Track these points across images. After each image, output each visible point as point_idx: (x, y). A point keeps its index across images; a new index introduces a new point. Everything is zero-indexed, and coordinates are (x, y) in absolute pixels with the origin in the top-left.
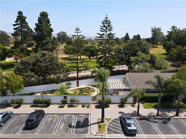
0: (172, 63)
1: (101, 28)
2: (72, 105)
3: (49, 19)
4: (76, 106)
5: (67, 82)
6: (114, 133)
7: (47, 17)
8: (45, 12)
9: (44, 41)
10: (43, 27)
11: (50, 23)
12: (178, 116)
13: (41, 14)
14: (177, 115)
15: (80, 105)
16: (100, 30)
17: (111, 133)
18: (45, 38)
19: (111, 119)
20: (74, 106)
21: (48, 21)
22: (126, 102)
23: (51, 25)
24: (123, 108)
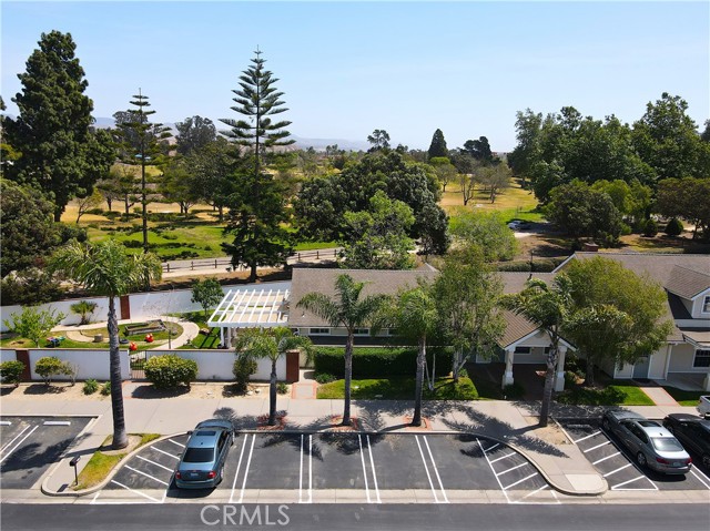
0: (546, 243)
1: (235, 100)
2: (47, 386)
3: (77, 60)
4: (61, 390)
5: (76, 302)
6: (132, 487)
7: (72, 55)
8: (64, 33)
9: (47, 146)
10: (44, 91)
11: (83, 79)
12: (418, 425)
13: (44, 41)
14: (416, 422)
15: (80, 386)
16: (233, 108)
17: (121, 488)
18: (51, 134)
19: (159, 436)
20: (52, 390)
21: (76, 71)
22: (252, 377)
23: (86, 83)
24: (238, 399)
